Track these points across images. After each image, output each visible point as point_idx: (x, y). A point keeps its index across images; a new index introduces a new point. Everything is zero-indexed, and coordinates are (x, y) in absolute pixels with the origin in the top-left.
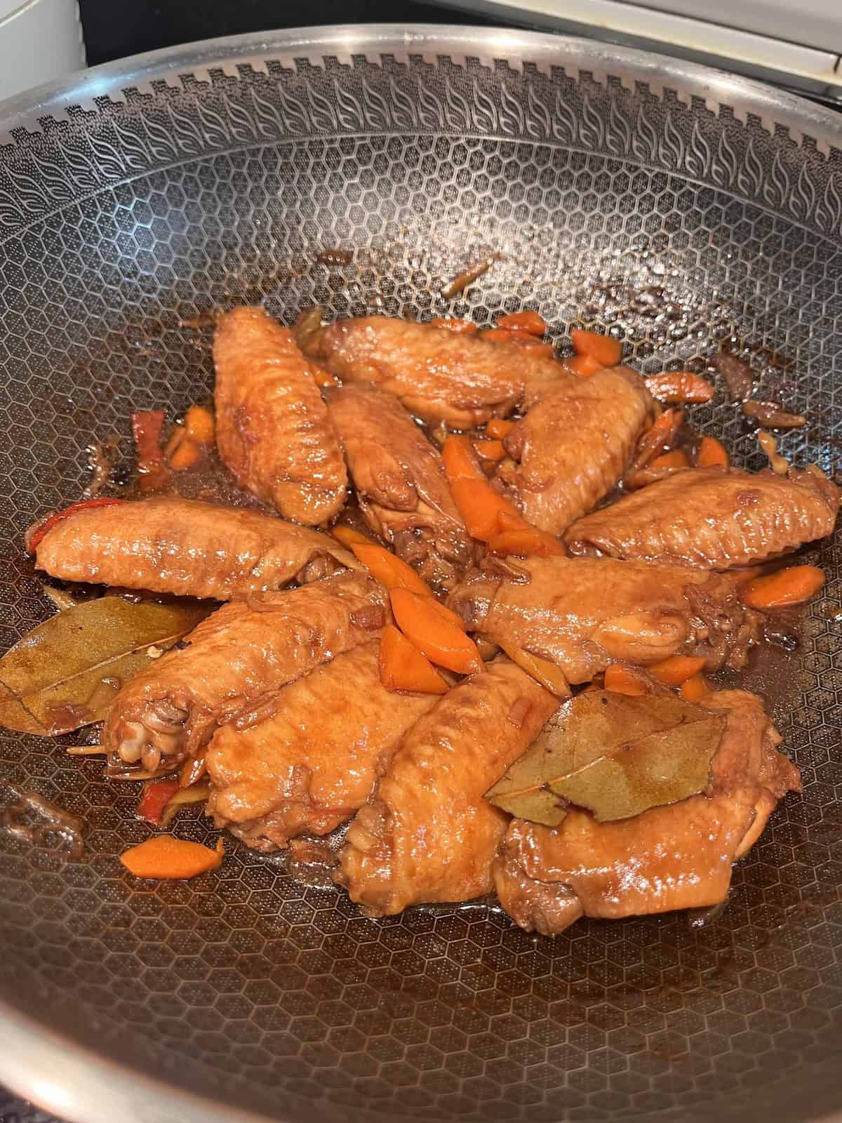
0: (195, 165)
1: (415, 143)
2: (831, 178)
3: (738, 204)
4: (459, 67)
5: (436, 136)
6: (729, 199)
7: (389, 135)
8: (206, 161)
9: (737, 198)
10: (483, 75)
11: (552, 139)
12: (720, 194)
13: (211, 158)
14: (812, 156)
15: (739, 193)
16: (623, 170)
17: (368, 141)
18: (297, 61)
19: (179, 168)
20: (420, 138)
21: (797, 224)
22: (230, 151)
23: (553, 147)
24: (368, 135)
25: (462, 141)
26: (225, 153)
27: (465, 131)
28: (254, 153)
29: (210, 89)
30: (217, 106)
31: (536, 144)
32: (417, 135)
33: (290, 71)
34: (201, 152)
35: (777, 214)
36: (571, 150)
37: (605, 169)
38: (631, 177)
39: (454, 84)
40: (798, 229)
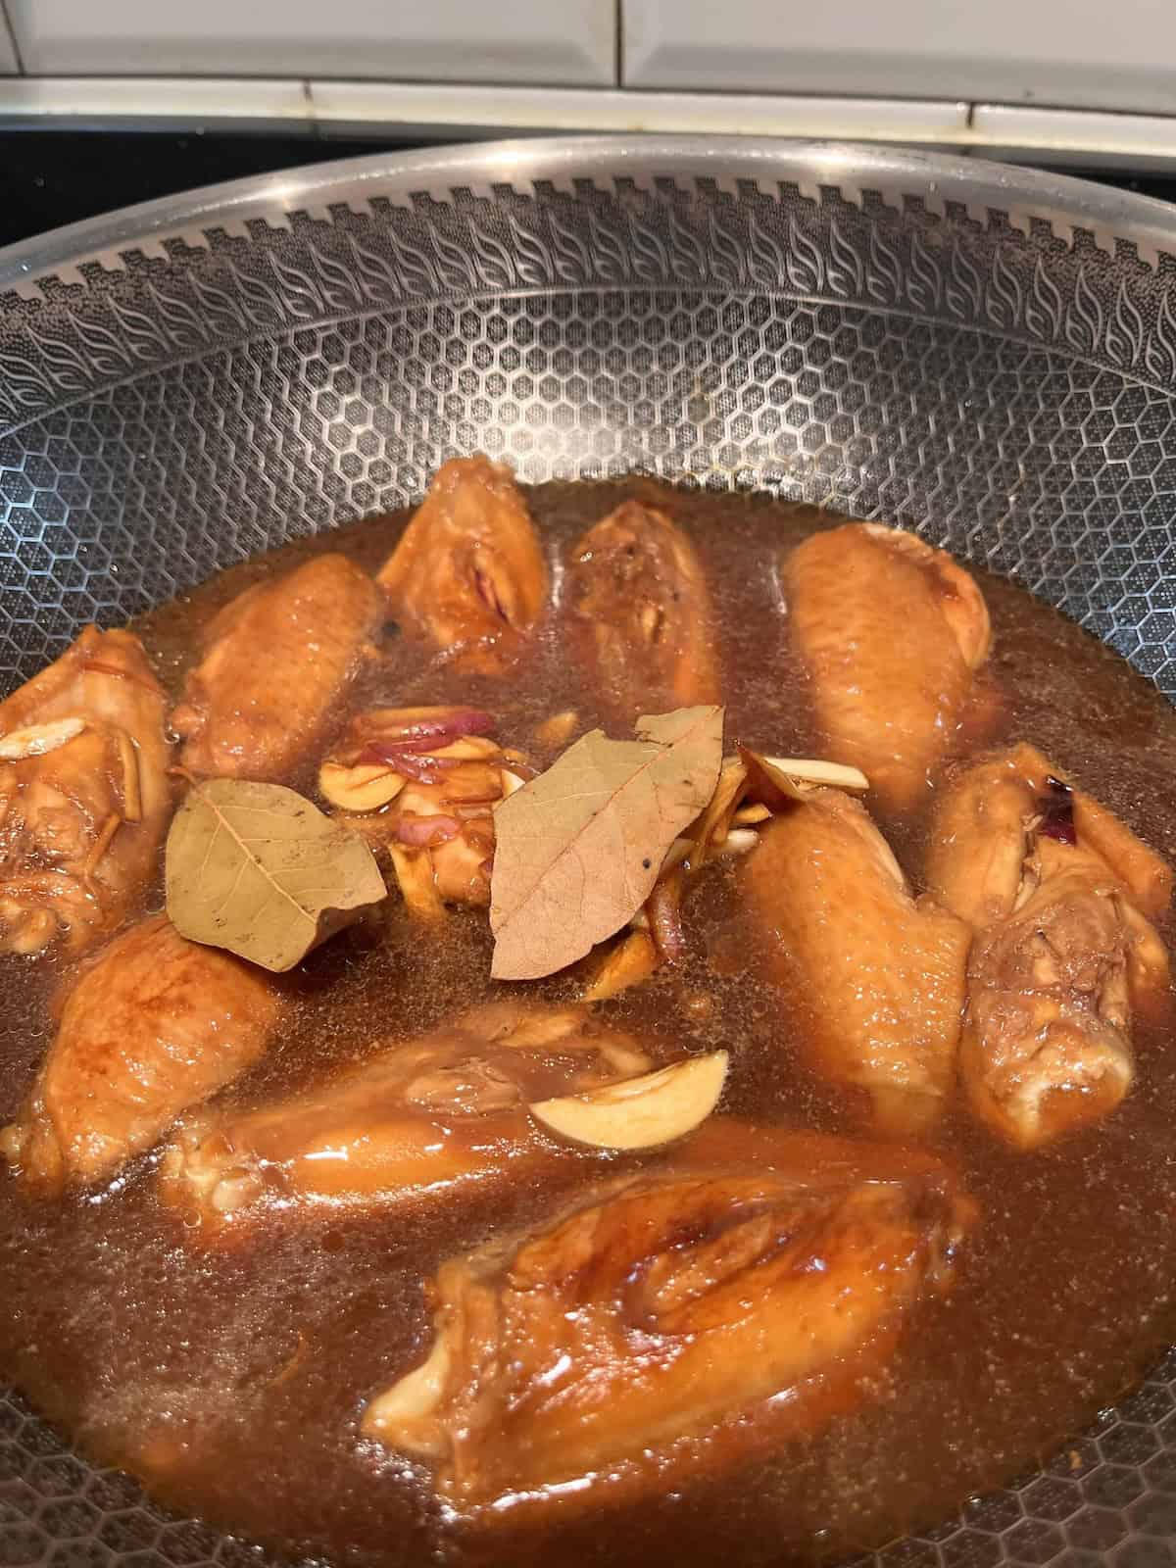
0: (85, 406)
1: (403, 322)
2: (998, 254)
3: (878, 318)
4: (444, 205)
5: (432, 306)
6: (862, 313)
7: (363, 317)
8: (99, 397)
9: (872, 310)
10: (479, 209)
11: (597, 280)
12: (847, 309)
13: (108, 393)
14: (964, 230)
15: (873, 301)
16: (705, 303)
17: (334, 331)
18: (208, 234)
19: (60, 413)
20: (409, 313)
21: (962, 327)
22: (135, 377)
23: (601, 291)
24: (334, 322)
25: (471, 306)
26: (128, 382)
27: (470, 291)
28: (170, 375)
29: (86, 292)
30: (103, 316)
31: (575, 291)
33: (200, 250)
34: (90, 386)
35: (933, 320)
36: (626, 290)
37: (679, 308)
39: (442, 231)
40: (969, 334)
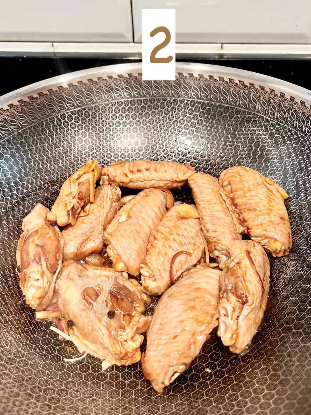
0: (10, 138)
1: (87, 109)
2: (232, 88)
3: (204, 103)
4: (96, 82)
5: (94, 105)
6: (201, 102)
7: (77, 109)
8: (13, 136)
9: (203, 101)
10: (105, 82)
11: (135, 97)
12: (197, 101)
13: (15, 134)
14: (224, 83)
15: (203, 99)
16: (162, 101)
17: (70, 113)
18: (38, 94)
19: (4, 141)
20: (88, 107)
21: (226, 105)
22: (21, 130)
23: (136, 99)
24: (70, 111)
25: (104, 105)
26: (20, 131)
27: (103, 101)
28: (30, 128)
29: (10, 111)
30: (14, 116)
31: (130, 100)
32: (87, 107)
33: (37, 98)
34: (11, 133)
35: (218, 103)
36: (142, 99)
37: (156, 102)
38: (165, 102)
39: (95, 87)
40: (227, 107)
